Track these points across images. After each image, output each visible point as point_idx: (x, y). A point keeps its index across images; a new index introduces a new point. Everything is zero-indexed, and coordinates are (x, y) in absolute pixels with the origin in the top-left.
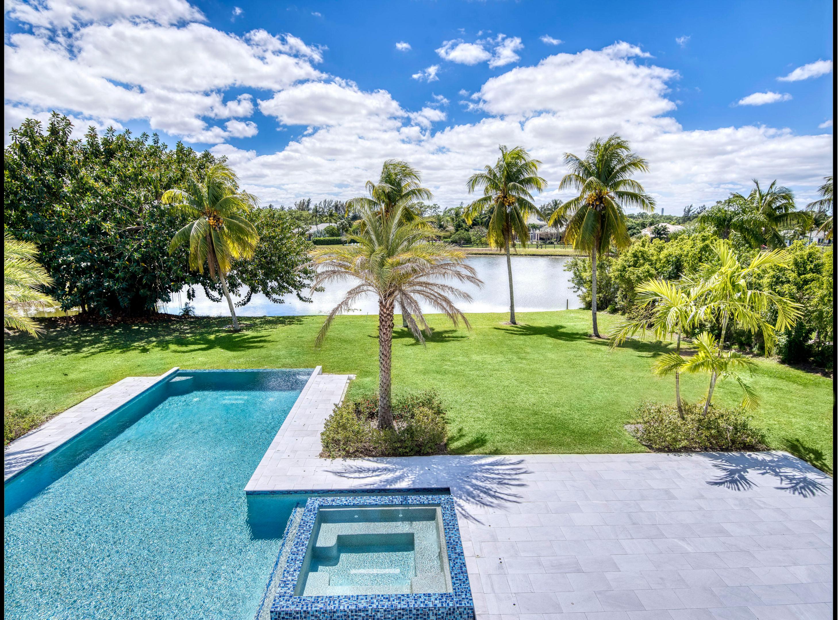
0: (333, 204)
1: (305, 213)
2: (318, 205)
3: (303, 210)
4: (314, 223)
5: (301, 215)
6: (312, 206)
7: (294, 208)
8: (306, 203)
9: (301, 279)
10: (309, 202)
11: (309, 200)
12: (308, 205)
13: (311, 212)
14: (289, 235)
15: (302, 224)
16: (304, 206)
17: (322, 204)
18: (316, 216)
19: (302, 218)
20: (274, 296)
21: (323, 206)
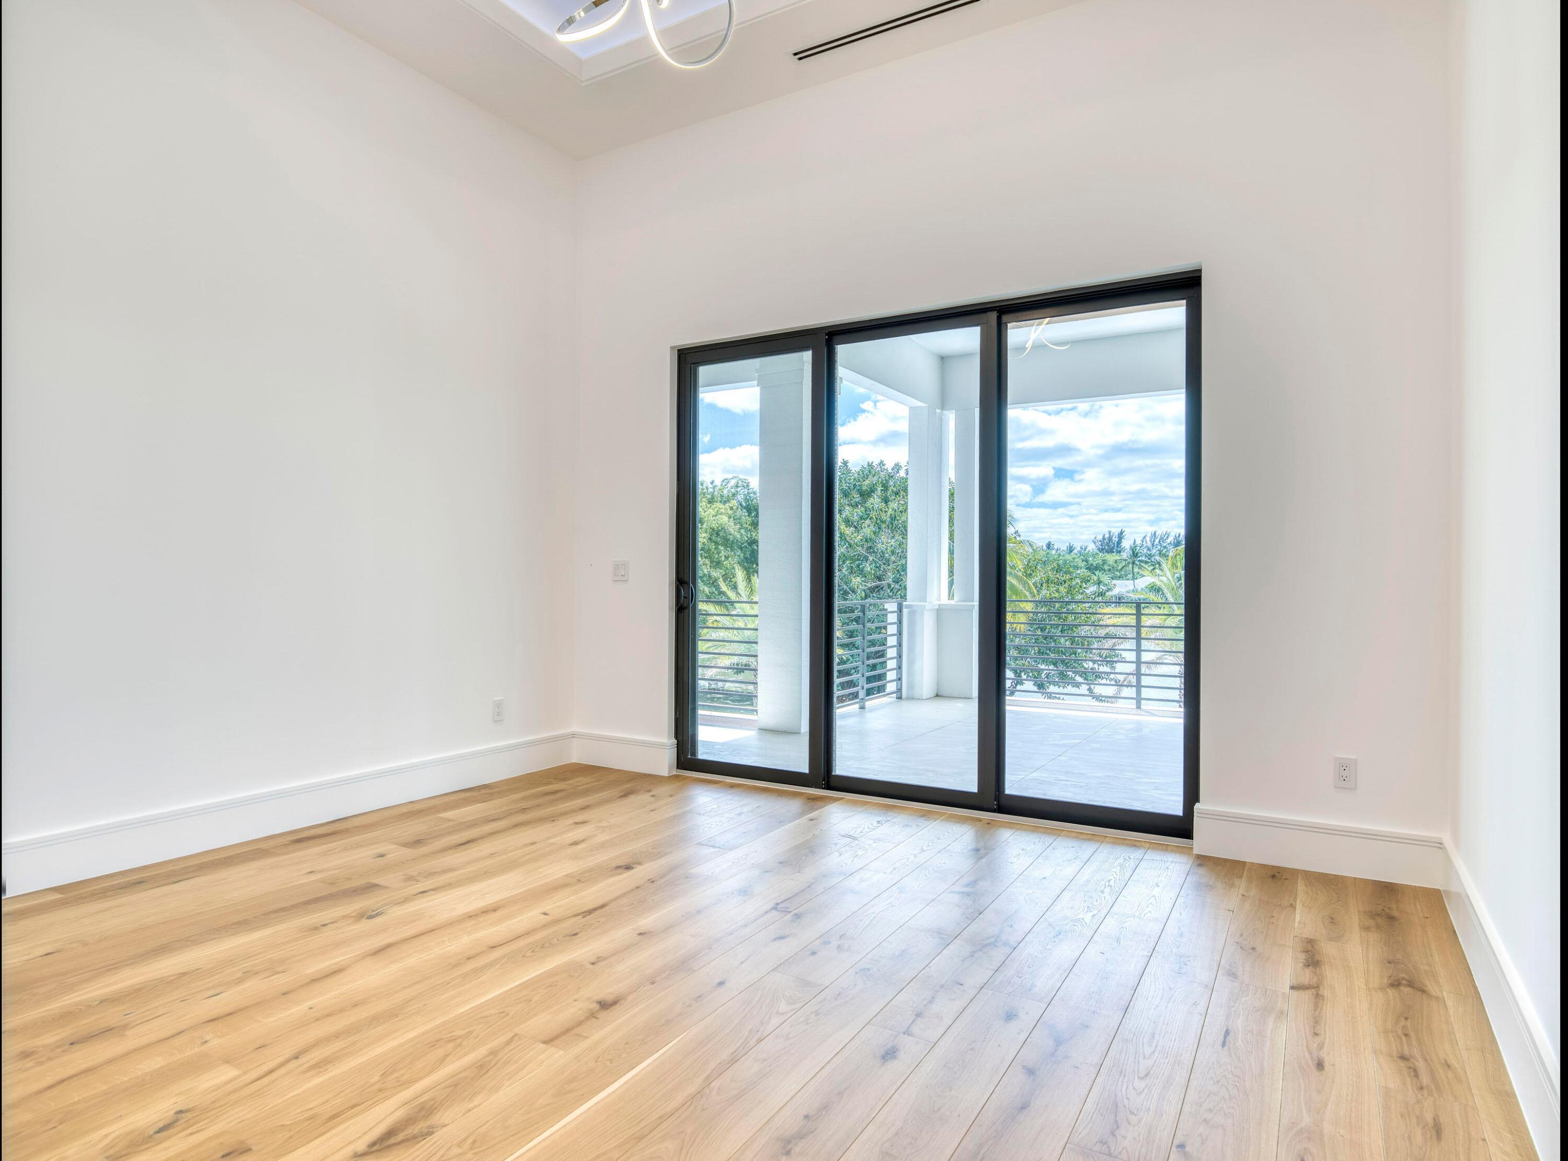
0: (1171, 539)
1: (1111, 558)
2: (1138, 542)
3: (1110, 551)
4: (1130, 576)
5: (1104, 562)
6: (1126, 544)
7: (1092, 547)
8: (1115, 539)
9: (1096, 666)
10: (1121, 536)
11: (1122, 533)
12: (1119, 543)
13: (1124, 555)
14: (1079, 597)
15: (1105, 578)
16: (1110, 545)
17: (1148, 539)
18: (1133, 563)
19: (1106, 568)
20: (1052, 689)
21: (1149, 544)
